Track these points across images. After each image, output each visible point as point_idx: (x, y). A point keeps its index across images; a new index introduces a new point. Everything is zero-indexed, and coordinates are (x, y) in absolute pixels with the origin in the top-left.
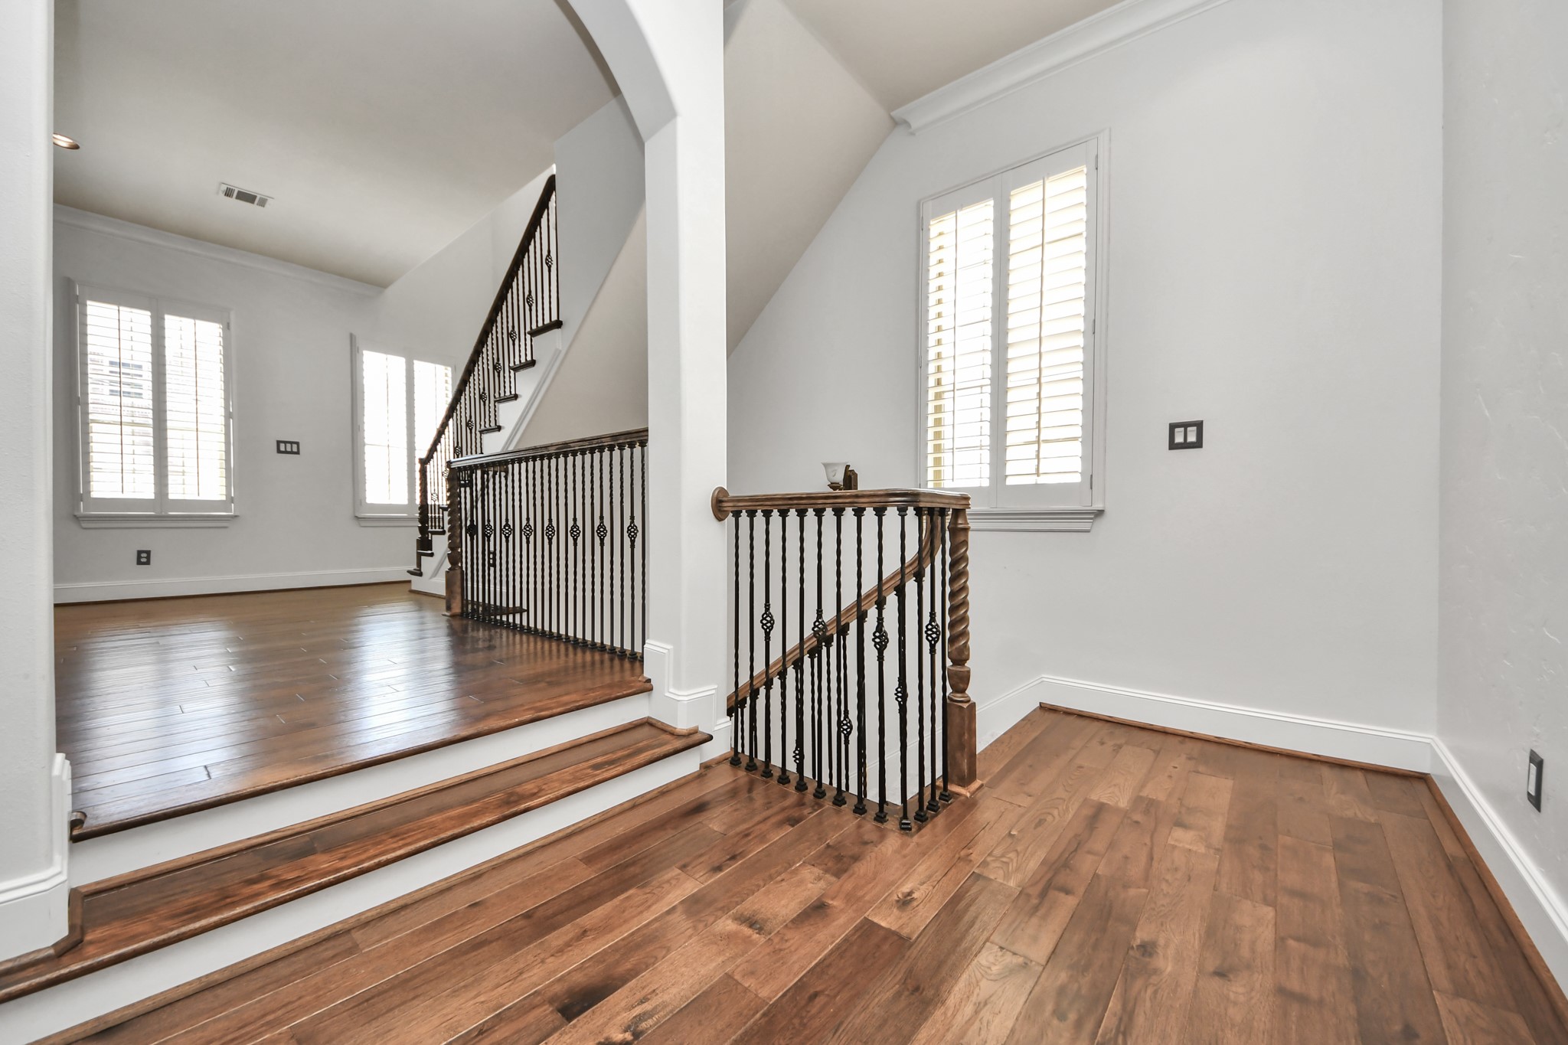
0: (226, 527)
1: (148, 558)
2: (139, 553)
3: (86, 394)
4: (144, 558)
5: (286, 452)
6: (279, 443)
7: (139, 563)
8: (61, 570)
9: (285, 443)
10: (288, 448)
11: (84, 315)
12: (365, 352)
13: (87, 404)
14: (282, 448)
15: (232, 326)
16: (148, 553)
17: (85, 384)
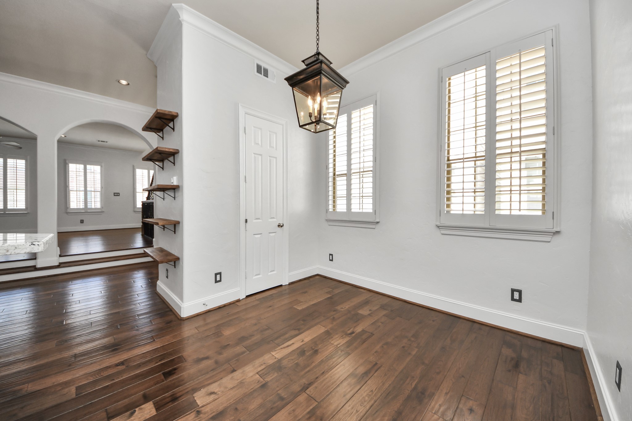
0: (101, 214)
1: (83, 221)
2: (81, 220)
3: (69, 185)
4: (82, 221)
5: (116, 196)
6: (114, 193)
7: (81, 223)
8: (59, 225)
9: (116, 193)
10: (117, 194)
11: (68, 167)
12: (137, 170)
13: (69, 187)
14: (115, 194)
15: (103, 166)
16: (83, 220)
17: (69, 182)
